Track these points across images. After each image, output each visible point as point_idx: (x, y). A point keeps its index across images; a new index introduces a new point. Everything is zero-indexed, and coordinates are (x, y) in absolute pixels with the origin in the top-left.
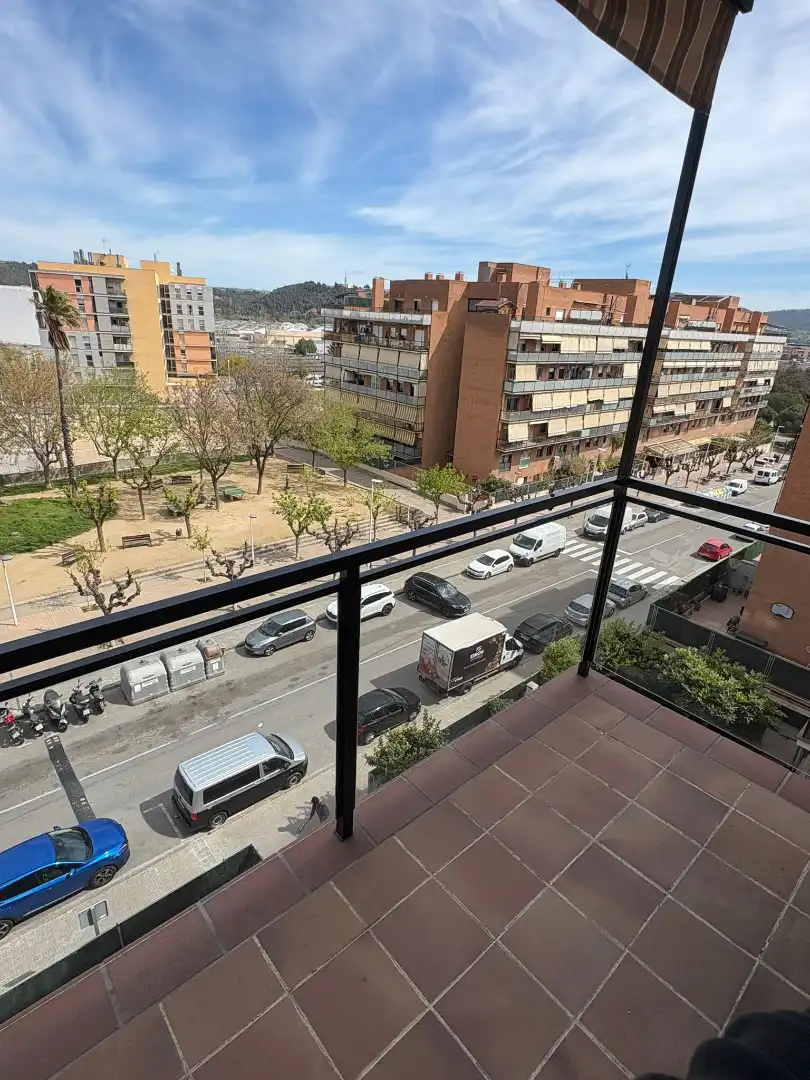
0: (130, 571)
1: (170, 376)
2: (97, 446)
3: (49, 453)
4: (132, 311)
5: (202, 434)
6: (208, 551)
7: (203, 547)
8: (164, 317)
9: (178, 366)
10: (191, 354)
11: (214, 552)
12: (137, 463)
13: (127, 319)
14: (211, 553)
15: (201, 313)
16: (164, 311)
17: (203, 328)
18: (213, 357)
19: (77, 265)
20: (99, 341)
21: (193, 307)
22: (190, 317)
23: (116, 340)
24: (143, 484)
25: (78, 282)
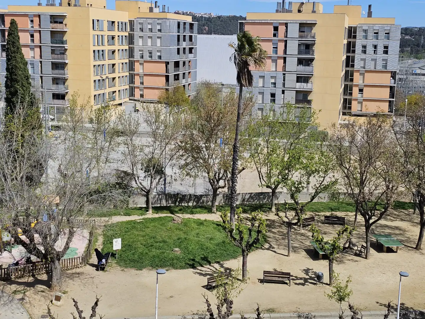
0: (260, 310)
1: (344, 114)
2: (261, 177)
3: (220, 179)
4: (318, 53)
5: (362, 174)
6: (344, 305)
7: (341, 299)
8: (348, 57)
9: (354, 104)
10: (368, 93)
11: (351, 308)
12: (292, 197)
13: (312, 60)
14: (347, 307)
15: (386, 52)
16: (348, 51)
17: (385, 67)
18: (392, 95)
19: (279, 14)
20: (284, 80)
21: (378, 47)
22: (374, 57)
23: (299, 79)
24: (293, 219)
25: (276, 29)
